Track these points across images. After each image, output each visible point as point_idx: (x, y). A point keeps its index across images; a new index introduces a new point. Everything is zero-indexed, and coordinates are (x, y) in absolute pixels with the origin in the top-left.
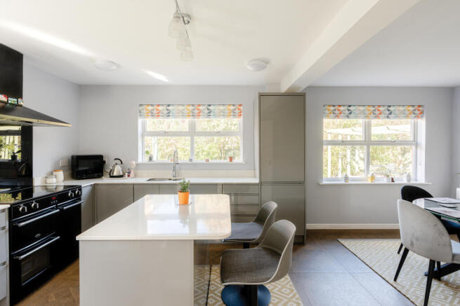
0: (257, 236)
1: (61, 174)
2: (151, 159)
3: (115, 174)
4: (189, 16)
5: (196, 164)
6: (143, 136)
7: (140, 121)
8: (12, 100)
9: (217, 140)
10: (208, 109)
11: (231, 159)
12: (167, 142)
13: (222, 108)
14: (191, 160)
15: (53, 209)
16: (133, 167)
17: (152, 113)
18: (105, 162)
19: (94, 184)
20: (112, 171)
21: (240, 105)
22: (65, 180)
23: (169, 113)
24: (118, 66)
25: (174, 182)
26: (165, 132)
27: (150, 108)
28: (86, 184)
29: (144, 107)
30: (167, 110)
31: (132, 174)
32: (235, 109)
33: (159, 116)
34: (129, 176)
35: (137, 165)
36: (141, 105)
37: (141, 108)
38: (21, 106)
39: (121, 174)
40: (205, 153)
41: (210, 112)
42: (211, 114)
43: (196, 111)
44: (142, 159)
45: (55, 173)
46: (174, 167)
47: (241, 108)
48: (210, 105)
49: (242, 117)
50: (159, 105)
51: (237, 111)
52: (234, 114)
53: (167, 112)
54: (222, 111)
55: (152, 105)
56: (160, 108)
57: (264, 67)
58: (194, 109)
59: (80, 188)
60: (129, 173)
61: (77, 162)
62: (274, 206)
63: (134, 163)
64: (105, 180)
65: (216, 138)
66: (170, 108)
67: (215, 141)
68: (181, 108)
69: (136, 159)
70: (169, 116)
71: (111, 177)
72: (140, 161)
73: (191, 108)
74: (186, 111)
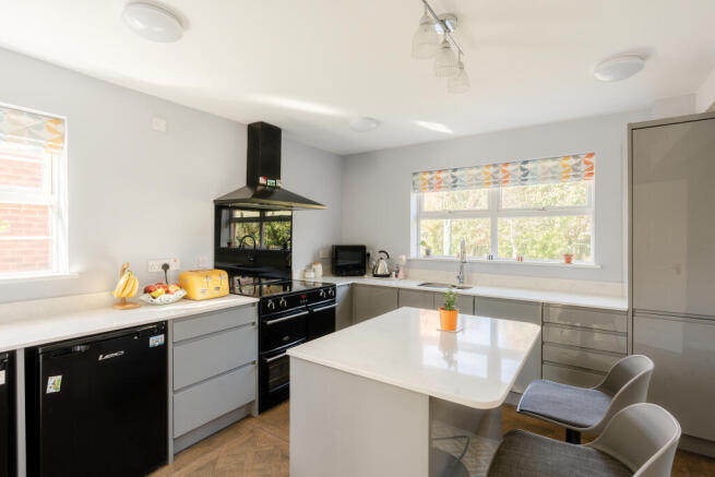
0: (594, 421)
1: (319, 268)
2: (428, 253)
3: (379, 272)
4: (454, 17)
5: (499, 265)
6: (418, 219)
7: (414, 197)
8: (271, 182)
9: (564, 224)
10: (523, 169)
11: (568, 259)
12: (472, 228)
13: (550, 164)
14: (490, 257)
15: (303, 309)
16: (403, 264)
17: (430, 184)
18: (369, 255)
19: (352, 284)
20: (376, 267)
21: (591, 155)
22: (323, 275)
23: (455, 182)
24: (378, 123)
25: (460, 291)
26: (450, 212)
27: (428, 176)
28: (342, 283)
29: (419, 176)
30: (453, 177)
31: (401, 274)
32: (578, 165)
33: (440, 187)
34: (396, 276)
35: (409, 261)
36: (415, 174)
37: (415, 178)
38: (279, 188)
39: (387, 272)
40: (538, 246)
41: (526, 175)
42: (529, 177)
43: (501, 175)
44: (416, 252)
45: (314, 266)
46: (462, 267)
47: (593, 160)
48: (526, 162)
49: (594, 177)
50: (440, 171)
51: (583, 167)
52: (575, 173)
53: (452, 180)
54: (550, 170)
55: (431, 172)
56: (442, 175)
57: (640, 67)
58: (497, 172)
59: (334, 287)
60: (397, 272)
61: (337, 254)
62: (645, 365)
63: (404, 258)
64: (368, 280)
65: (558, 219)
66: (457, 174)
67: (557, 225)
68: (475, 171)
69: (407, 251)
70: (455, 186)
71: (375, 276)
72: (413, 255)
73: (492, 170)
74: (483, 177)
